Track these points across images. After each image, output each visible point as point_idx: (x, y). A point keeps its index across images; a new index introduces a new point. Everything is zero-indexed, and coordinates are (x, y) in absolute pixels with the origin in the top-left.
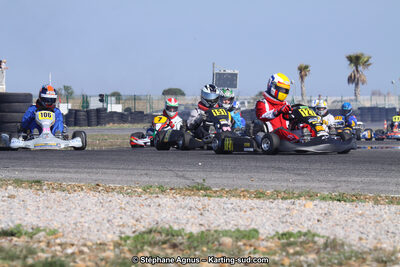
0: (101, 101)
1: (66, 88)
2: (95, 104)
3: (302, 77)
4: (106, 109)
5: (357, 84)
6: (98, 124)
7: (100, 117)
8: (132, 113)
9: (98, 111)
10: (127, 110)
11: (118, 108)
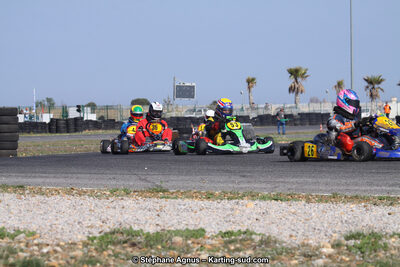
0: (79, 111)
1: (49, 100)
2: (73, 114)
3: (249, 88)
4: (82, 118)
5: (297, 93)
6: (76, 131)
7: (78, 125)
8: (104, 121)
9: (76, 119)
10: (101, 118)
11: (93, 117)
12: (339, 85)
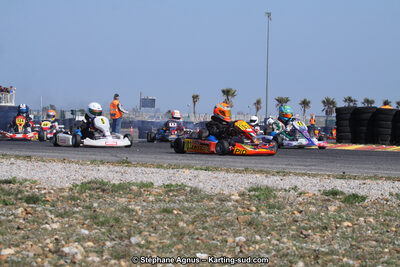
0: (72, 114)
1: (52, 106)
3: (194, 102)
4: (75, 119)
7: (72, 124)
9: (70, 120)
12: (258, 102)
